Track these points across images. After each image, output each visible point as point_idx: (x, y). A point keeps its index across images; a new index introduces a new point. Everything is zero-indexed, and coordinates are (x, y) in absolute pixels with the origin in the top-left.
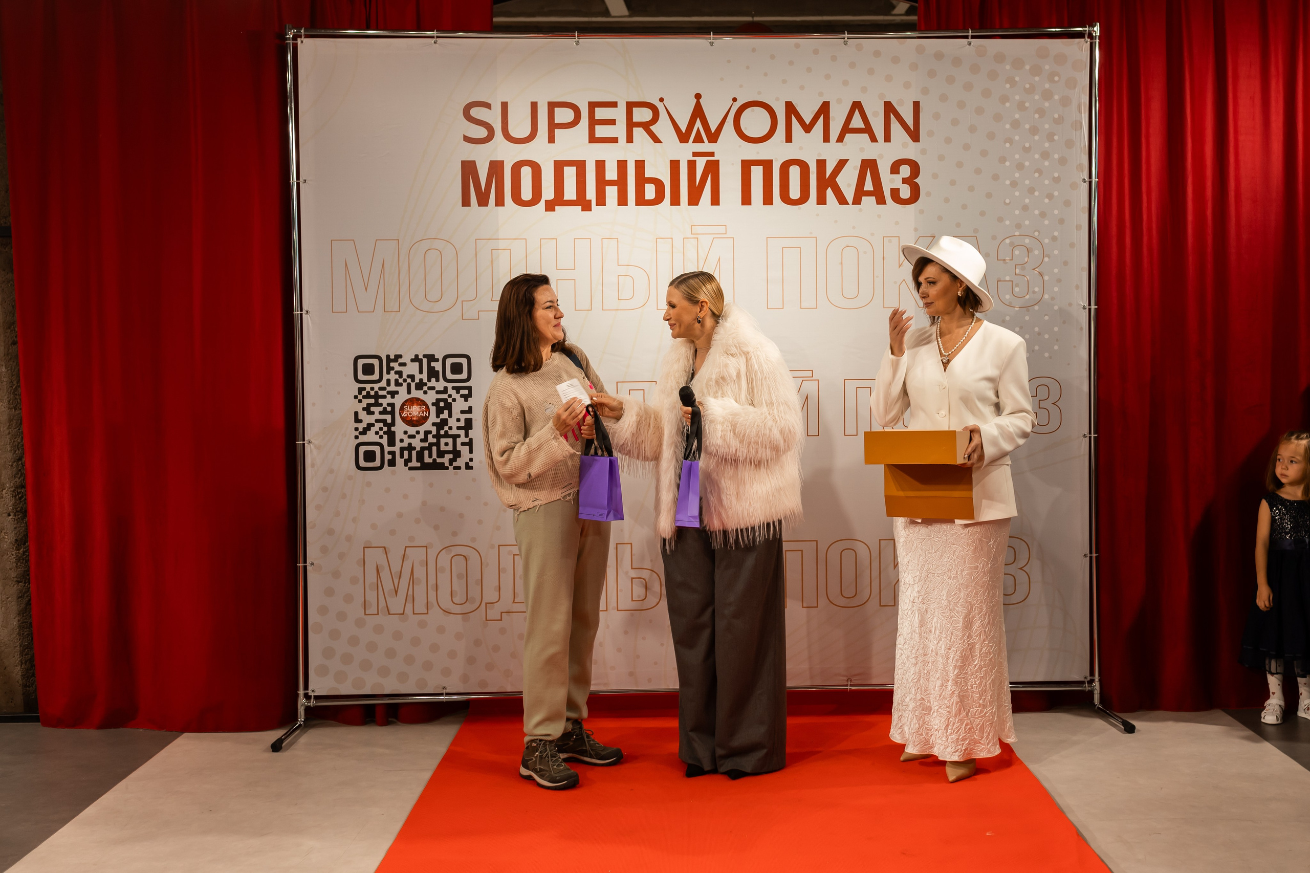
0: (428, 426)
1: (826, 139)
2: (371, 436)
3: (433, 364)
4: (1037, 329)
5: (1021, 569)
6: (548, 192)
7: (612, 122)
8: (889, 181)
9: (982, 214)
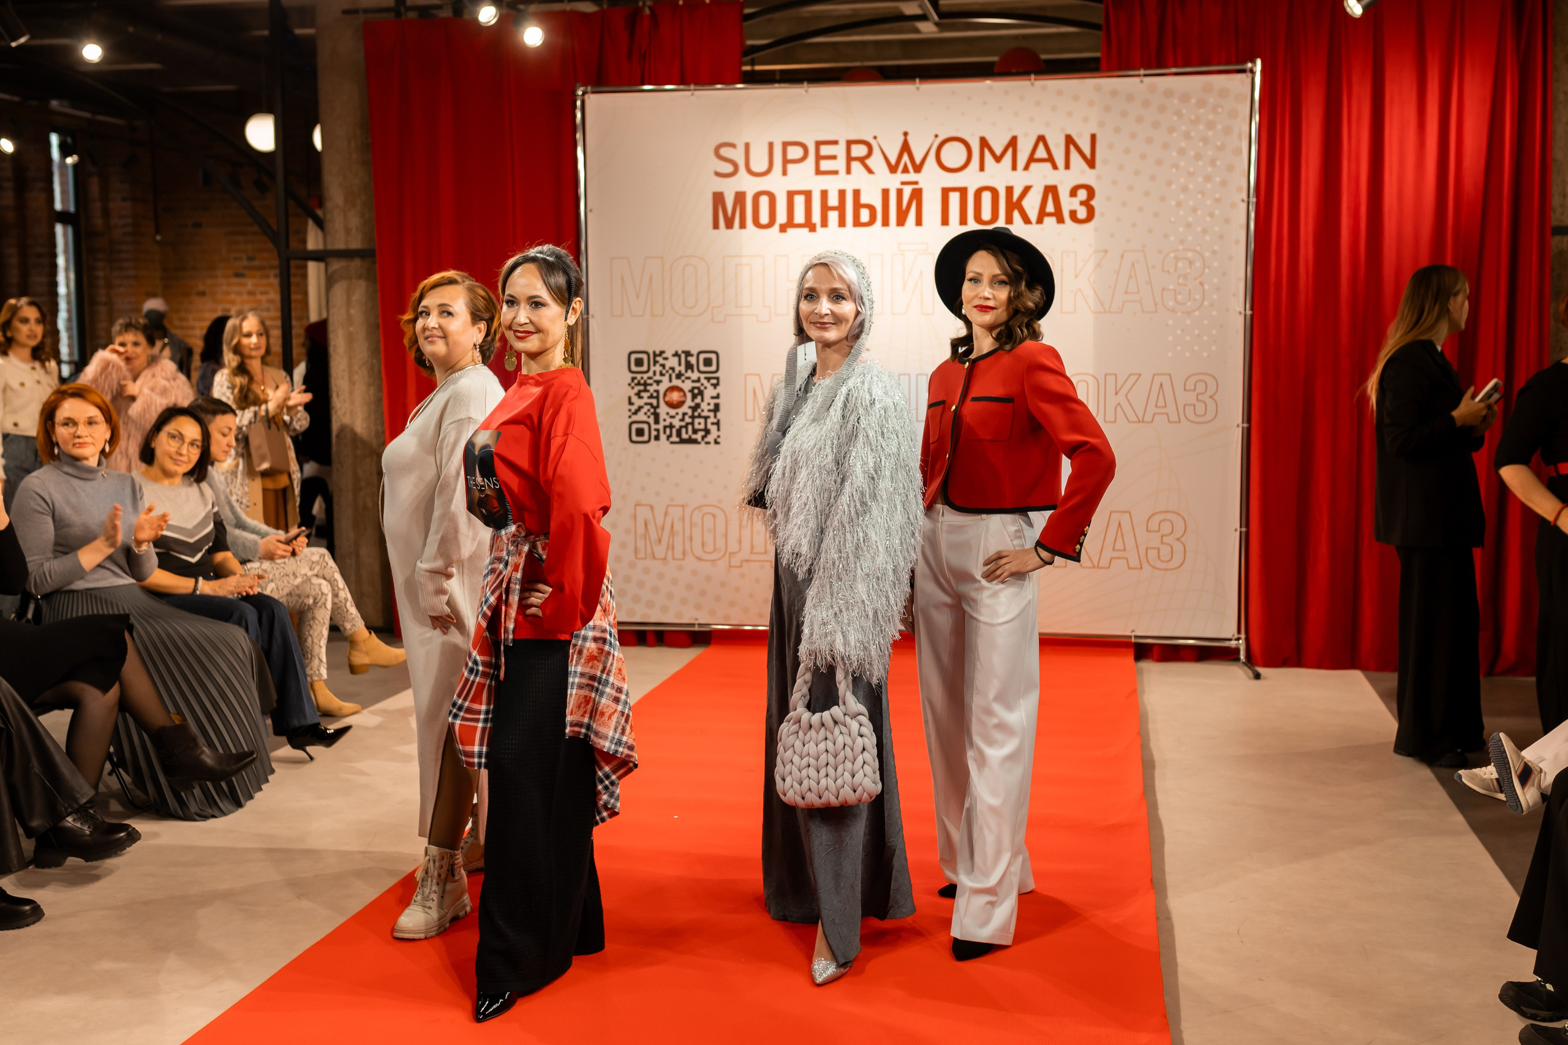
0: (685, 409)
1: (1014, 168)
2: (641, 416)
3: (689, 358)
4: (1196, 332)
5: (1178, 539)
6: (782, 217)
7: (834, 157)
8: (1068, 204)
9: (1150, 231)
